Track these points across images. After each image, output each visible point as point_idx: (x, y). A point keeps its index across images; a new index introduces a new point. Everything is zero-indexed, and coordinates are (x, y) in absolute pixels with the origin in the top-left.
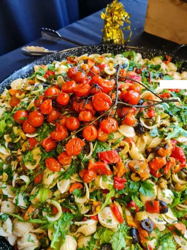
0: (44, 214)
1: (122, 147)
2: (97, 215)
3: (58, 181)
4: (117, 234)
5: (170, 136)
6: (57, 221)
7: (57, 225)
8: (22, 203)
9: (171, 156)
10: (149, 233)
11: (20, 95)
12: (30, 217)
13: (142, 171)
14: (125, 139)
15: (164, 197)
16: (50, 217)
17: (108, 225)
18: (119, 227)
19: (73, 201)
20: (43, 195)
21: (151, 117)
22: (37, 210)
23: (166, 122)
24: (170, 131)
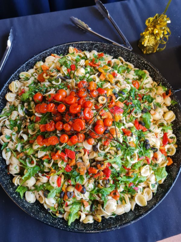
0: (27, 160)
1: (80, 152)
2: (50, 177)
3: (40, 150)
4: (54, 190)
5: (109, 161)
6: (31, 168)
7: (30, 170)
8: (19, 149)
9: (102, 171)
10: (69, 198)
11: (46, 76)
12: (20, 158)
13: (82, 170)
14: (84, 149)
15: (87, 187)
16: (29, 163)
17: (52, 184)
18: (57, 188)
19: (42, 163)
20: (30, 152)
21: (104, 145)
22: (25, 156)
23: (112, 152)
24: (110, 158)
